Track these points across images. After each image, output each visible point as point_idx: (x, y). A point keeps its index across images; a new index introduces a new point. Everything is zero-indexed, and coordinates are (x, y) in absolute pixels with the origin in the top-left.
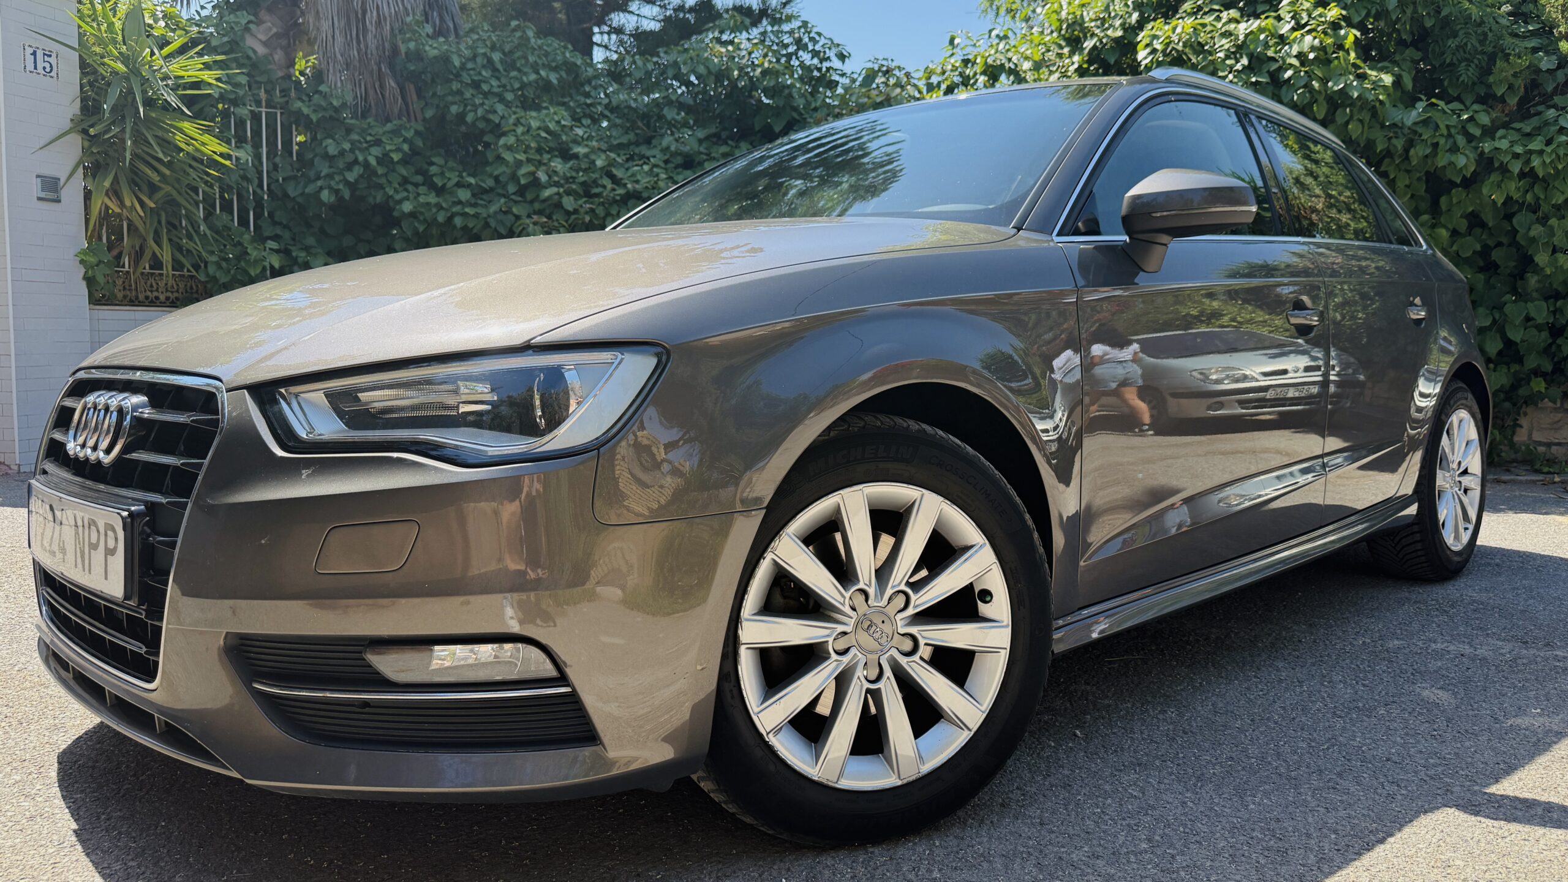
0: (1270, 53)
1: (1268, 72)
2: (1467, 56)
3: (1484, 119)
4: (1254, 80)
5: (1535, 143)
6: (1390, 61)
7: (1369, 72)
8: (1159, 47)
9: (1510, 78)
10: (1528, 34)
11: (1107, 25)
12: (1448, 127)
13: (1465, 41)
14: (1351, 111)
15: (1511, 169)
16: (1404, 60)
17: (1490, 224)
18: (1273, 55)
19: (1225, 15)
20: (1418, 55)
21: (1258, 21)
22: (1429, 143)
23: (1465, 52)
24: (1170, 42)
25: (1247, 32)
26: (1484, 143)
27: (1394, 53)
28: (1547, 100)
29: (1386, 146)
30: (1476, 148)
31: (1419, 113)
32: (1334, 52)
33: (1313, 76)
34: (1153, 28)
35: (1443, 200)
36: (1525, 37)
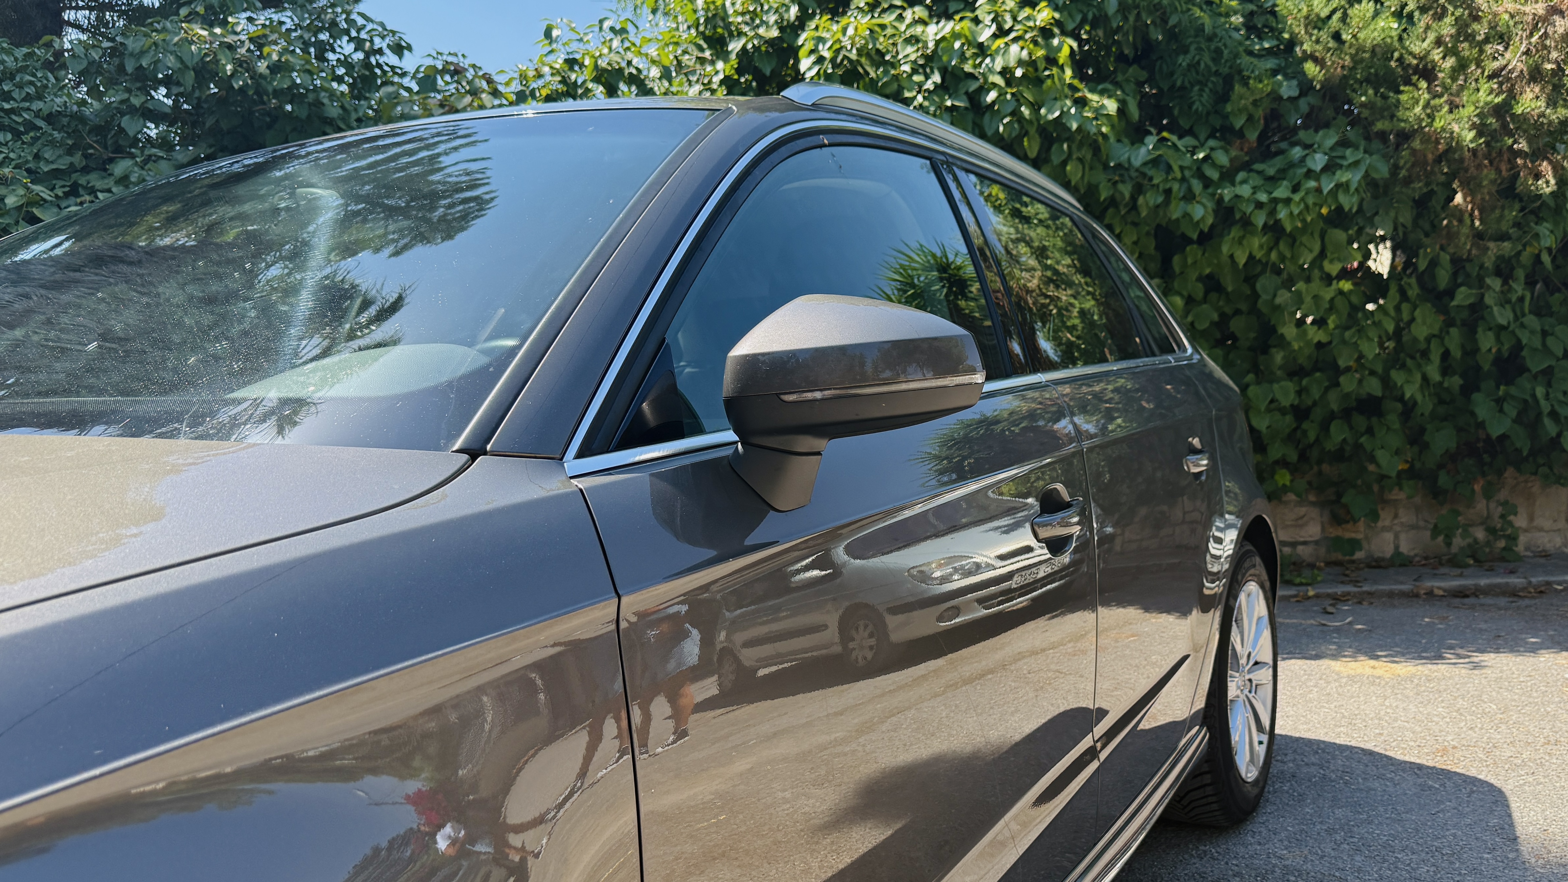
0: (968, 68)
1: (967, 93)
2: (1200, 78)
3: (1222, 158)
4: (949, 103)
5: (1280, 189)
6: (1112, 82)
7: (1089, 96)
8: (827, 54)
9: (1250, 107)
10: (1264, 53)
11: (757, 21)
12: (1182, 168)
13: (1197, 58)
14: (1069, 147)
15: (1254, 222)
16: (1127, 81)
17: (1230, 289)
18: (971, 70)
19: (908, 15)
20: (1144, 75)
21: (951, 24)
22: (1161, 189)
23: (1197, 73)
24: (842, 48)
25: (938, 37)
26: (1224, 188)
27: (1115, 71)
28: (1290, 135)
29: (1111, 193)
30: (1213, 195)
31: (1148, 151)
32: (1046, 69)
33: (1022, 100)
34: (817, 28)
35: (1176, 260)
36: (1263, 56)
